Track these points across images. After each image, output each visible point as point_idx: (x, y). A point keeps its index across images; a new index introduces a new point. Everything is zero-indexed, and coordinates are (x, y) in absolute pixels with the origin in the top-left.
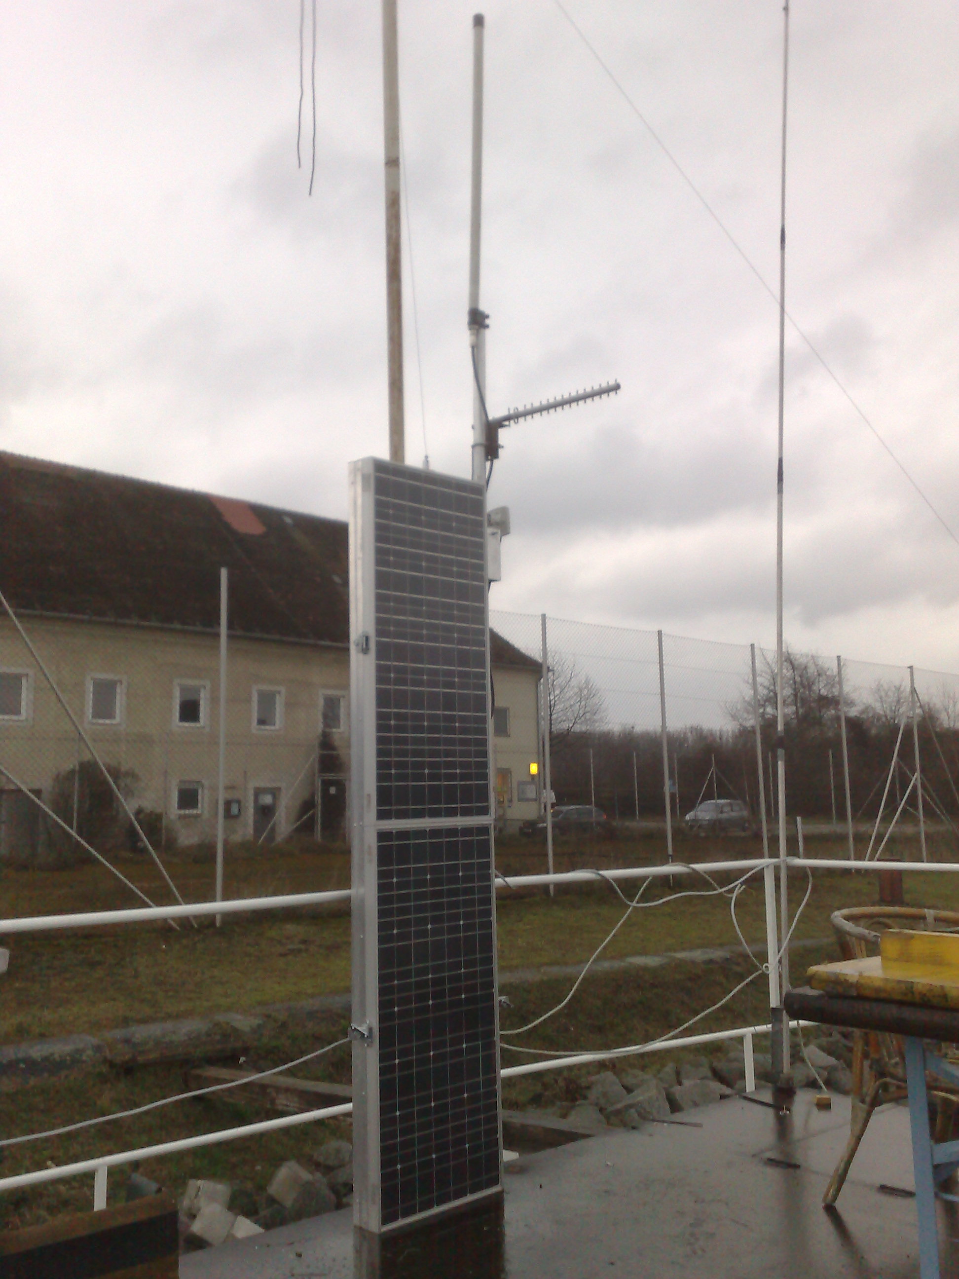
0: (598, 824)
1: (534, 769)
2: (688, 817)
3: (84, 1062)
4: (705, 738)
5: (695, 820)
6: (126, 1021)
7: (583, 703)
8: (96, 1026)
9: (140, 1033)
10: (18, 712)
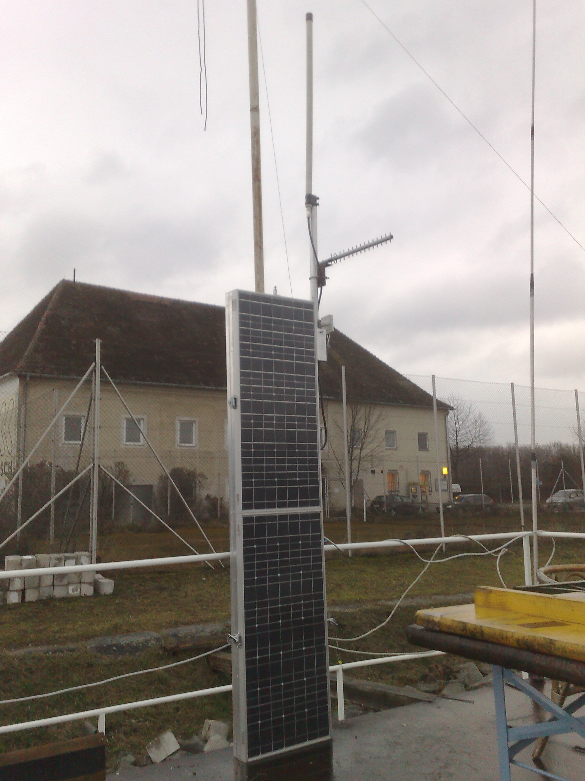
0: (487, 506)
1: (445, 471)
2: (548, 501)
3: (149, 647)
4: (564, 450)
5: (552, 503)
6: (176, 624)
7: (478, 429)
8: (158, 627)
9: (183, 631)
10: (139, 441)
